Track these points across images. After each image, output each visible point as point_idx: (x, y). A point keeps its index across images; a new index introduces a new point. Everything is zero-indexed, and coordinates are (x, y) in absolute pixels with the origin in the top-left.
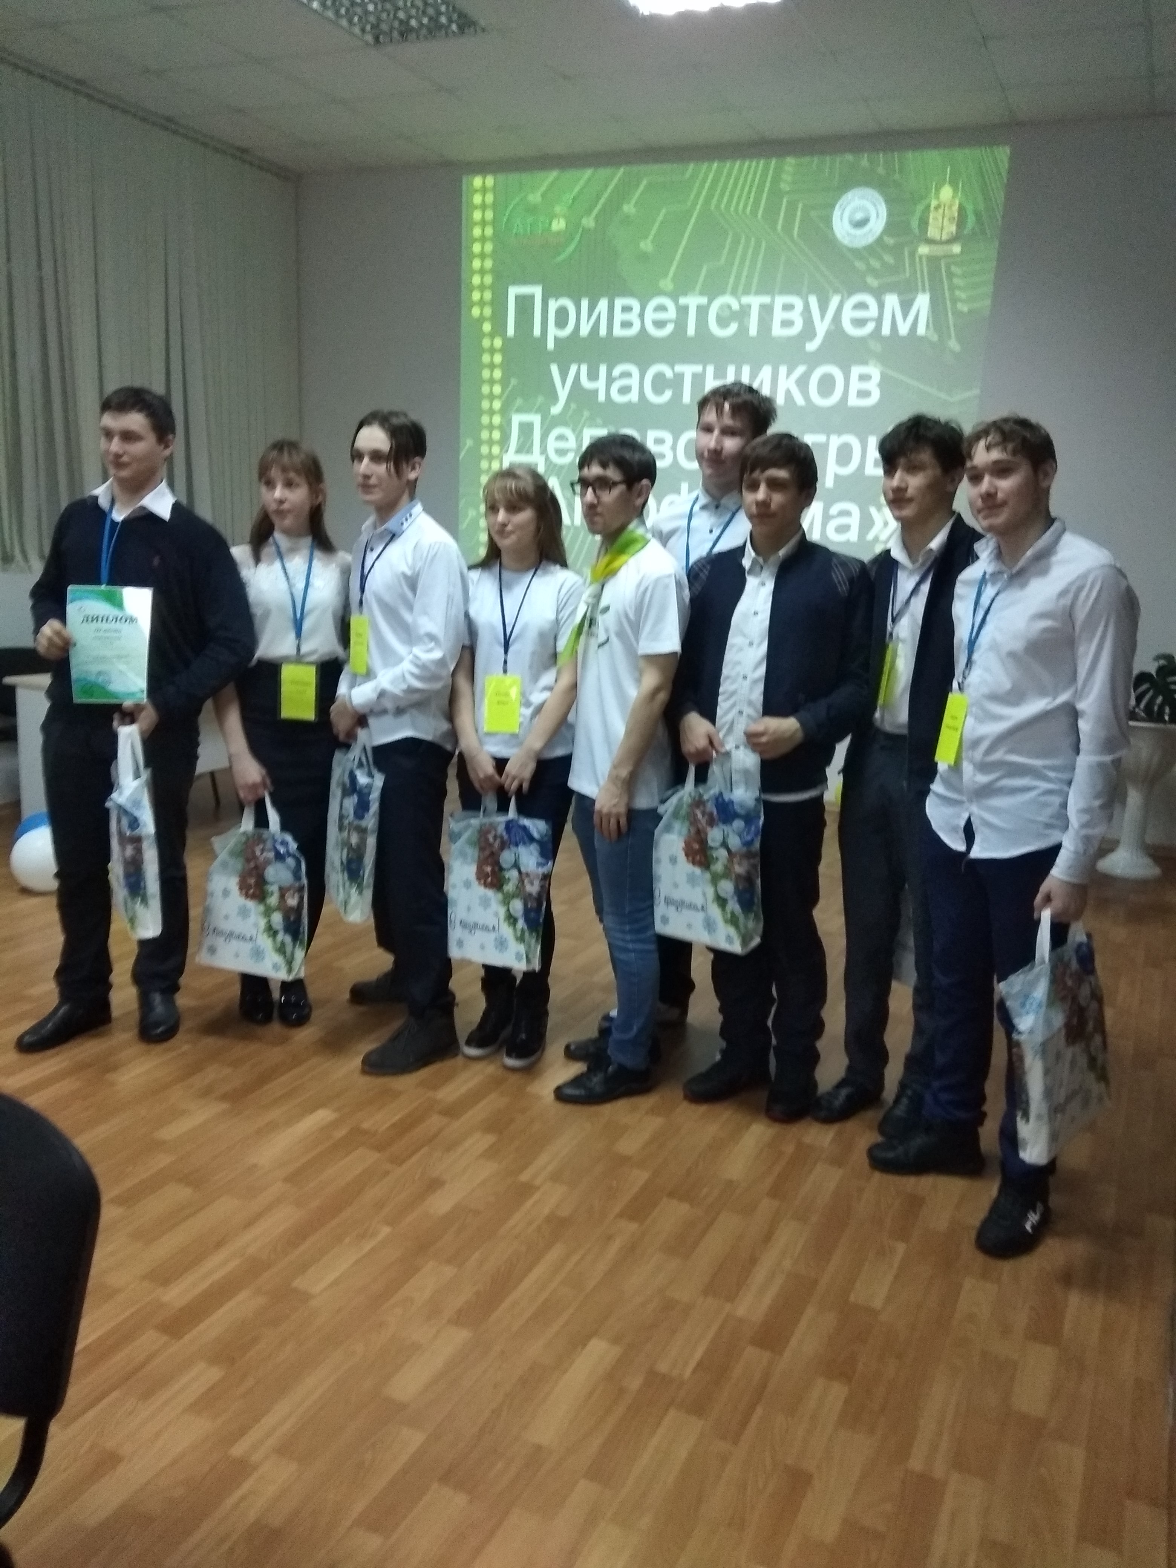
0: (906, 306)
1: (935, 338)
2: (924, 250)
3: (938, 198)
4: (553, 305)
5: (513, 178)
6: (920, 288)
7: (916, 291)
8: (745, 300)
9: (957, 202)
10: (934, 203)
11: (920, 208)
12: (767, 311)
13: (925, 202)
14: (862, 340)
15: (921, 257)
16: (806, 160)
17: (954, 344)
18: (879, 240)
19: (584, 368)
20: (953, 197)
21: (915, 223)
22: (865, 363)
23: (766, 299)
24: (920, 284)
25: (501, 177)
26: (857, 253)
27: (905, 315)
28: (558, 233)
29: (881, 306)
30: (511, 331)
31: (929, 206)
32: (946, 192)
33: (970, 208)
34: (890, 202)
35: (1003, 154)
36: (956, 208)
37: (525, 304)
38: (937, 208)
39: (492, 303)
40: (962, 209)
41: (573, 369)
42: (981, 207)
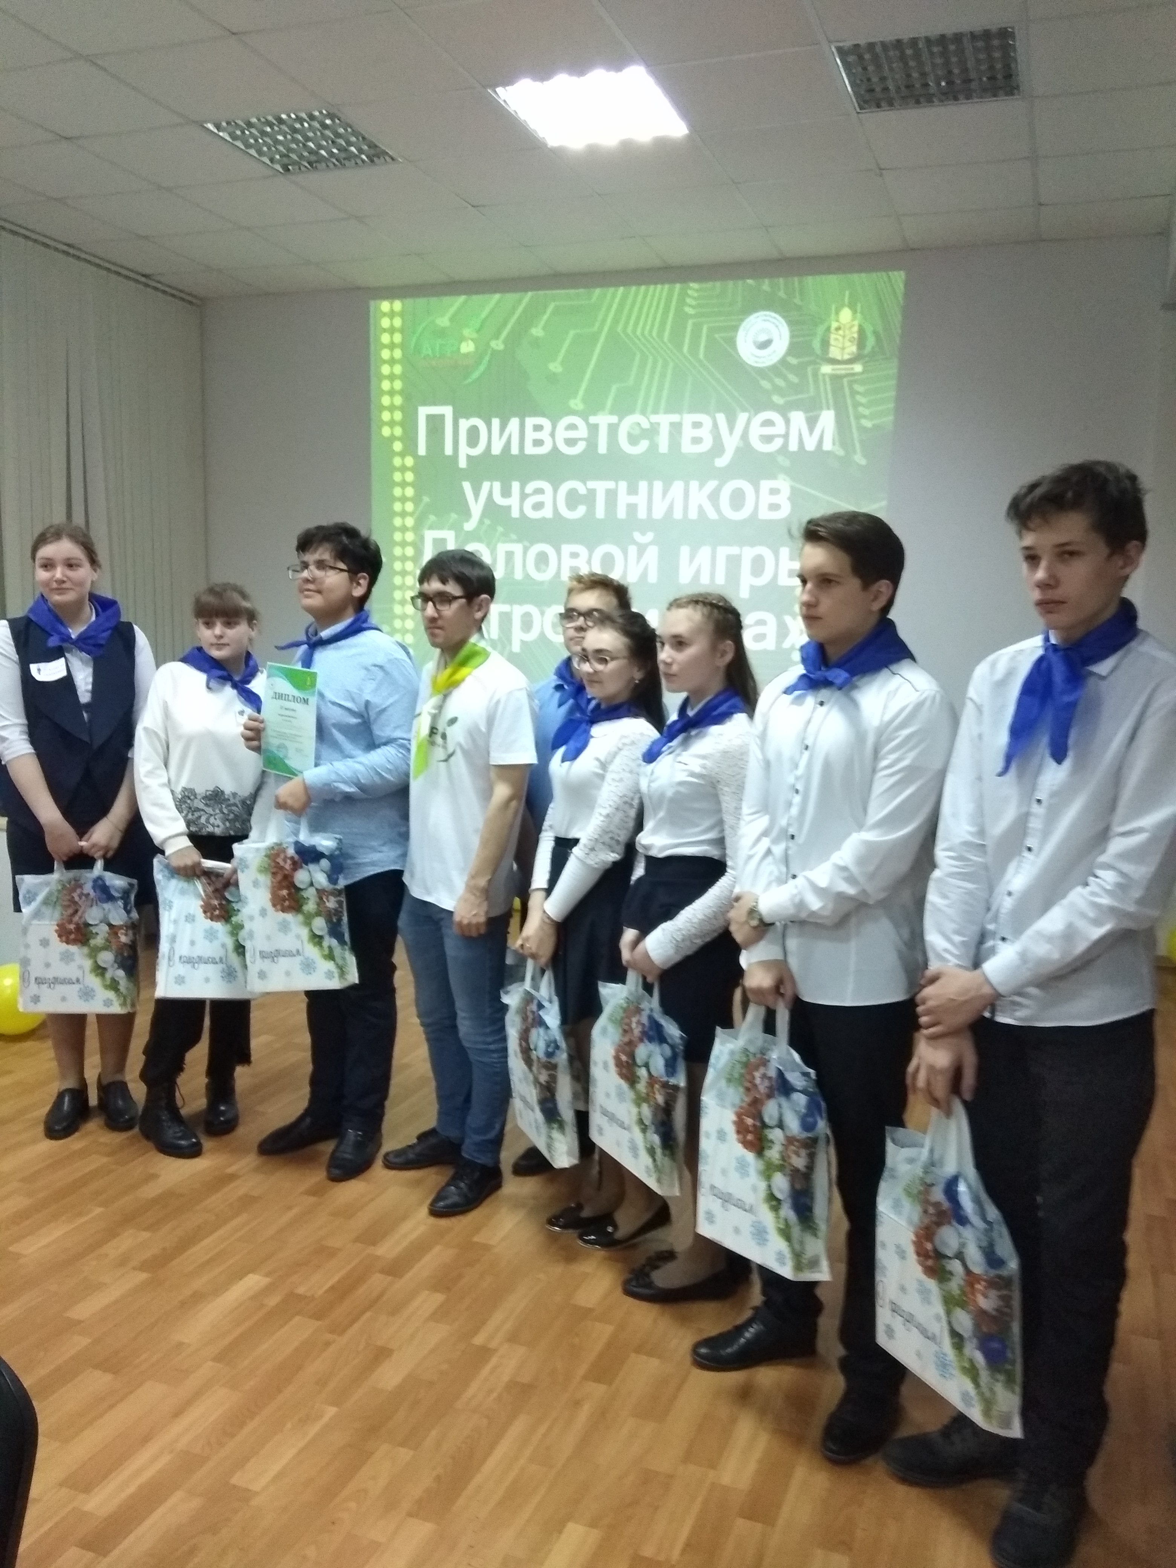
0: (812, 423)
1: (841, 453)
2: (826, 369)
3: (837, 321)
4: (465, 424)
5: (421, 302)
6: (824, 405)
7: (821, 409)
8: (654, 418)
9: (856, 323)
10: (834, 325)
11: (820, 330)
12: (676, 428)
13: (826, 325)
14: (770, 455)
15: (824, 375)
16: (709, 285)
17: (859, 459)
18: (783, 361)
19: (497, 485)
20: (853, 320)
21: (816, 344)
22: (774, 477)
23: (675, 418)
24: (824, 401)
25: (409, 301)
26: (762, 372)
27: (811, 430)
28: (467, 355)
29: (787, 421)
30: (422, 450)
31: (828, 329)
32: (846, 315)
33: (869, 329)
34: (792, 323)
35: (898, 278)
36: (856, 329)
37: (435, 424)
38: (838, 329)
39: (402, 424)
40: (861, 331)
41: (486, 486)
42: (880, 329)
